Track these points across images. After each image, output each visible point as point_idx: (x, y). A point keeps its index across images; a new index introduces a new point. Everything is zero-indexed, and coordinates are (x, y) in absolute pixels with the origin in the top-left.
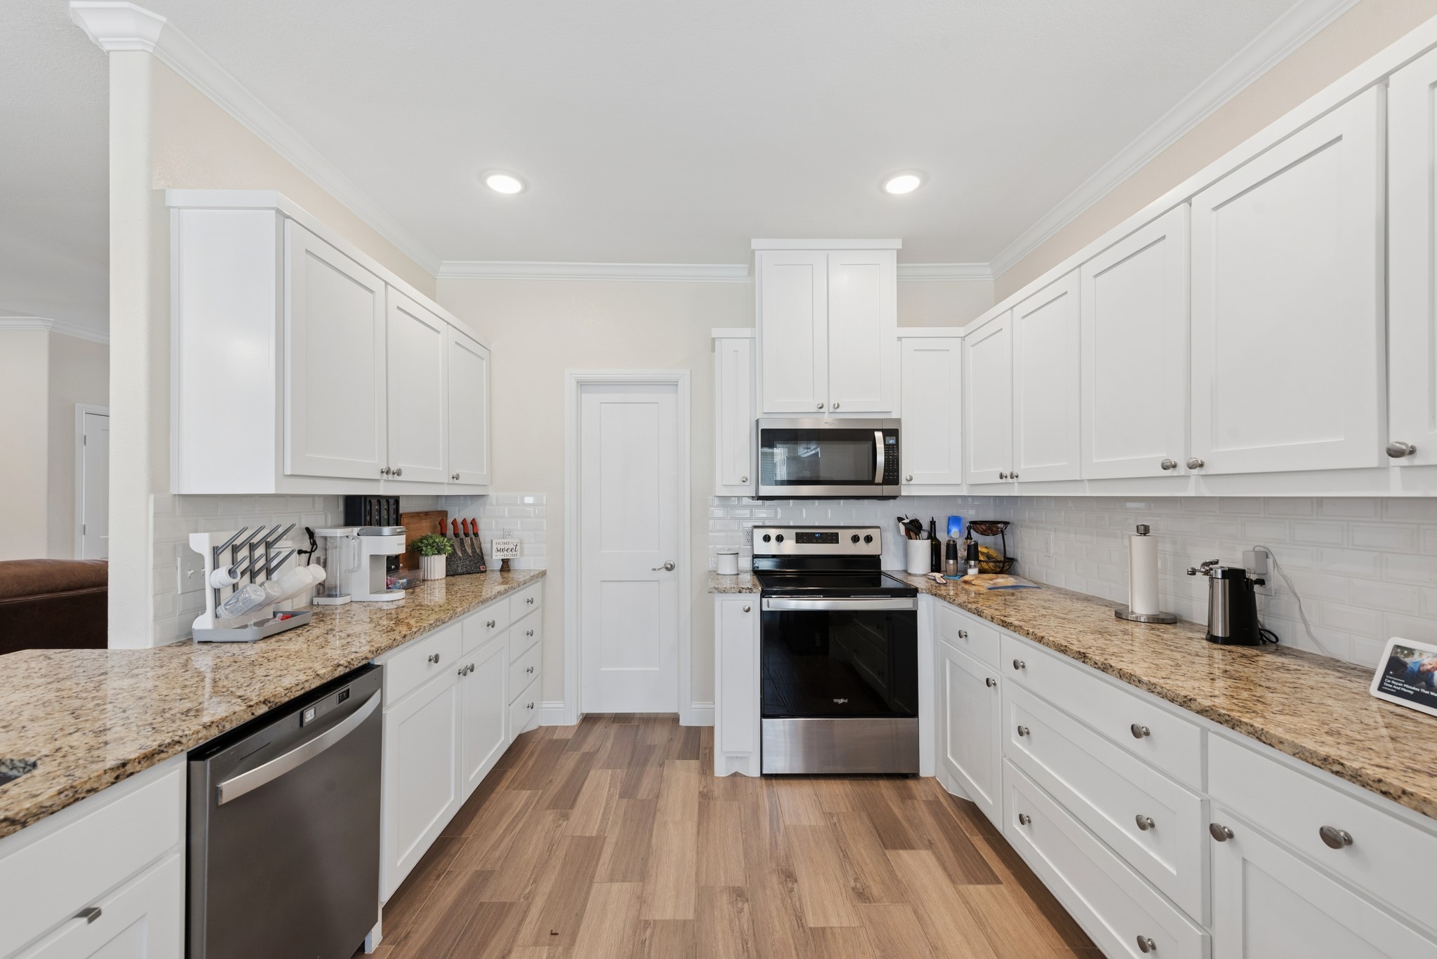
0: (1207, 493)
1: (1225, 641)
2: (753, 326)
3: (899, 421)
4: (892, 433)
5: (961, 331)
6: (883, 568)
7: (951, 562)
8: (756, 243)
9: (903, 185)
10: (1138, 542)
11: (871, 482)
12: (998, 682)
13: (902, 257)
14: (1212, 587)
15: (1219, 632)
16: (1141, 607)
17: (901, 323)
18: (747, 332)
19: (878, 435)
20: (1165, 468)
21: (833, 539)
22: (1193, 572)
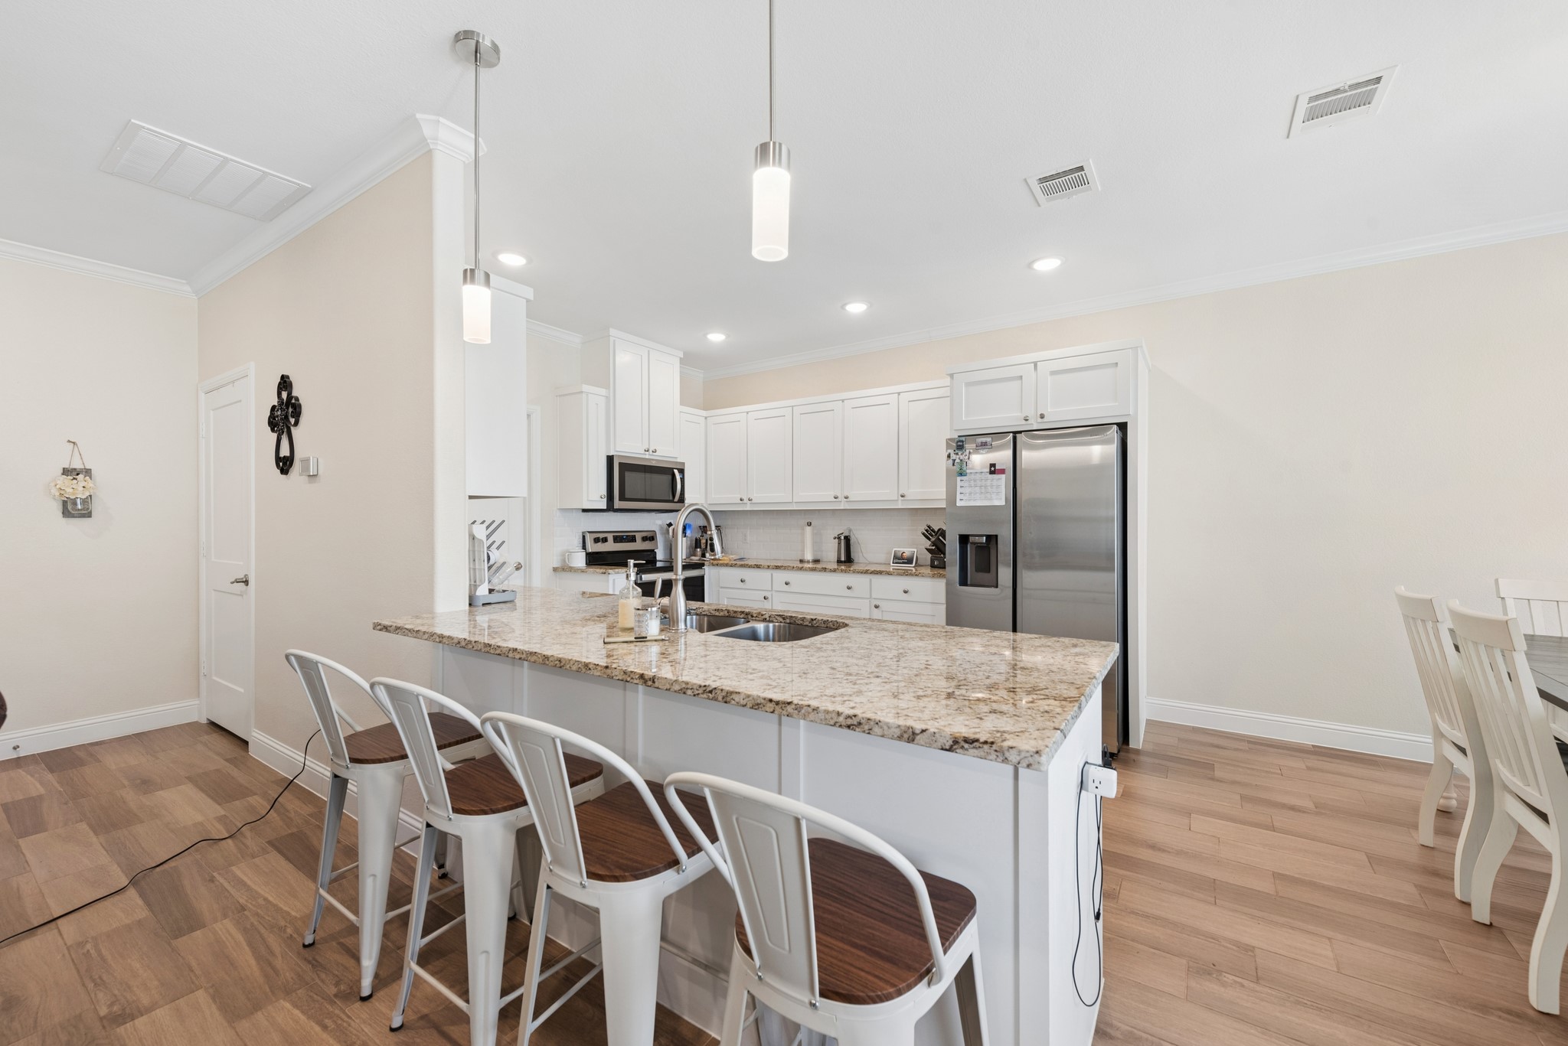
0: (848, 507)
1: (845, 562)
2: (607, 387)
3: (684, 464)
4: (682, 471)
5: (704, 413)
6: (658, 559)
7: (699, 550)
8: (613, 332)
9: (716, 337)
10: (808, 529)
11: (672, 501)
12: (770, 597)
13: (682, 362)
14: (839, 544)
15: (843, 559)
16: (809, 556)
17: (682, 403)
18: (603, 391)
19: (676, 471)
20: (835, 498)
21: (633, 539)
22: (835, 538)
